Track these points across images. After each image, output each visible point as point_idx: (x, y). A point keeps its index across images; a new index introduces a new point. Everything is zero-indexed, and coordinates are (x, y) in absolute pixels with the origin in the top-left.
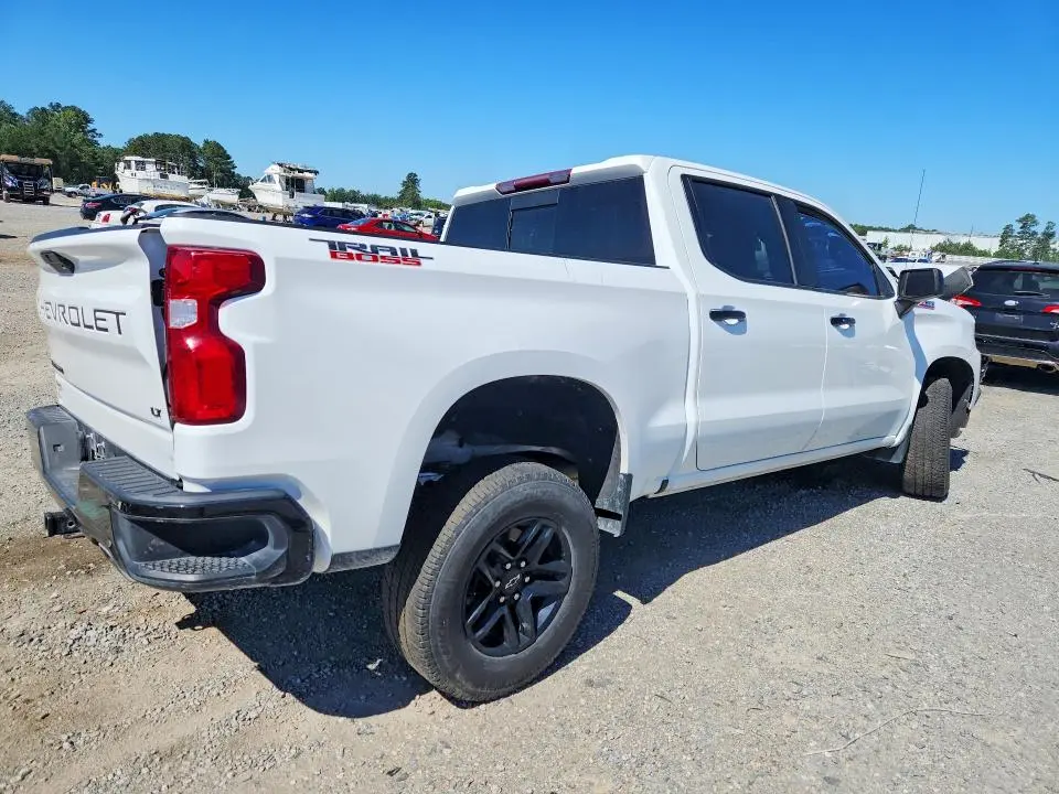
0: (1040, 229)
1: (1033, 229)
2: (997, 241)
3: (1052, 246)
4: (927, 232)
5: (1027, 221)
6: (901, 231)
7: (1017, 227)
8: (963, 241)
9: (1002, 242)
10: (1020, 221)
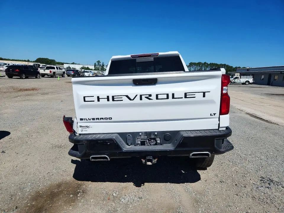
0: (101, 64)
1: (100, 64)
2: (94, 66)
3: (104, 68)
4: (78, 64)
5: (99, 62)
6: (71, 64)
7: (97, 64)
8: (86, 66)
9: (95, 67)
10: (97, 62)
